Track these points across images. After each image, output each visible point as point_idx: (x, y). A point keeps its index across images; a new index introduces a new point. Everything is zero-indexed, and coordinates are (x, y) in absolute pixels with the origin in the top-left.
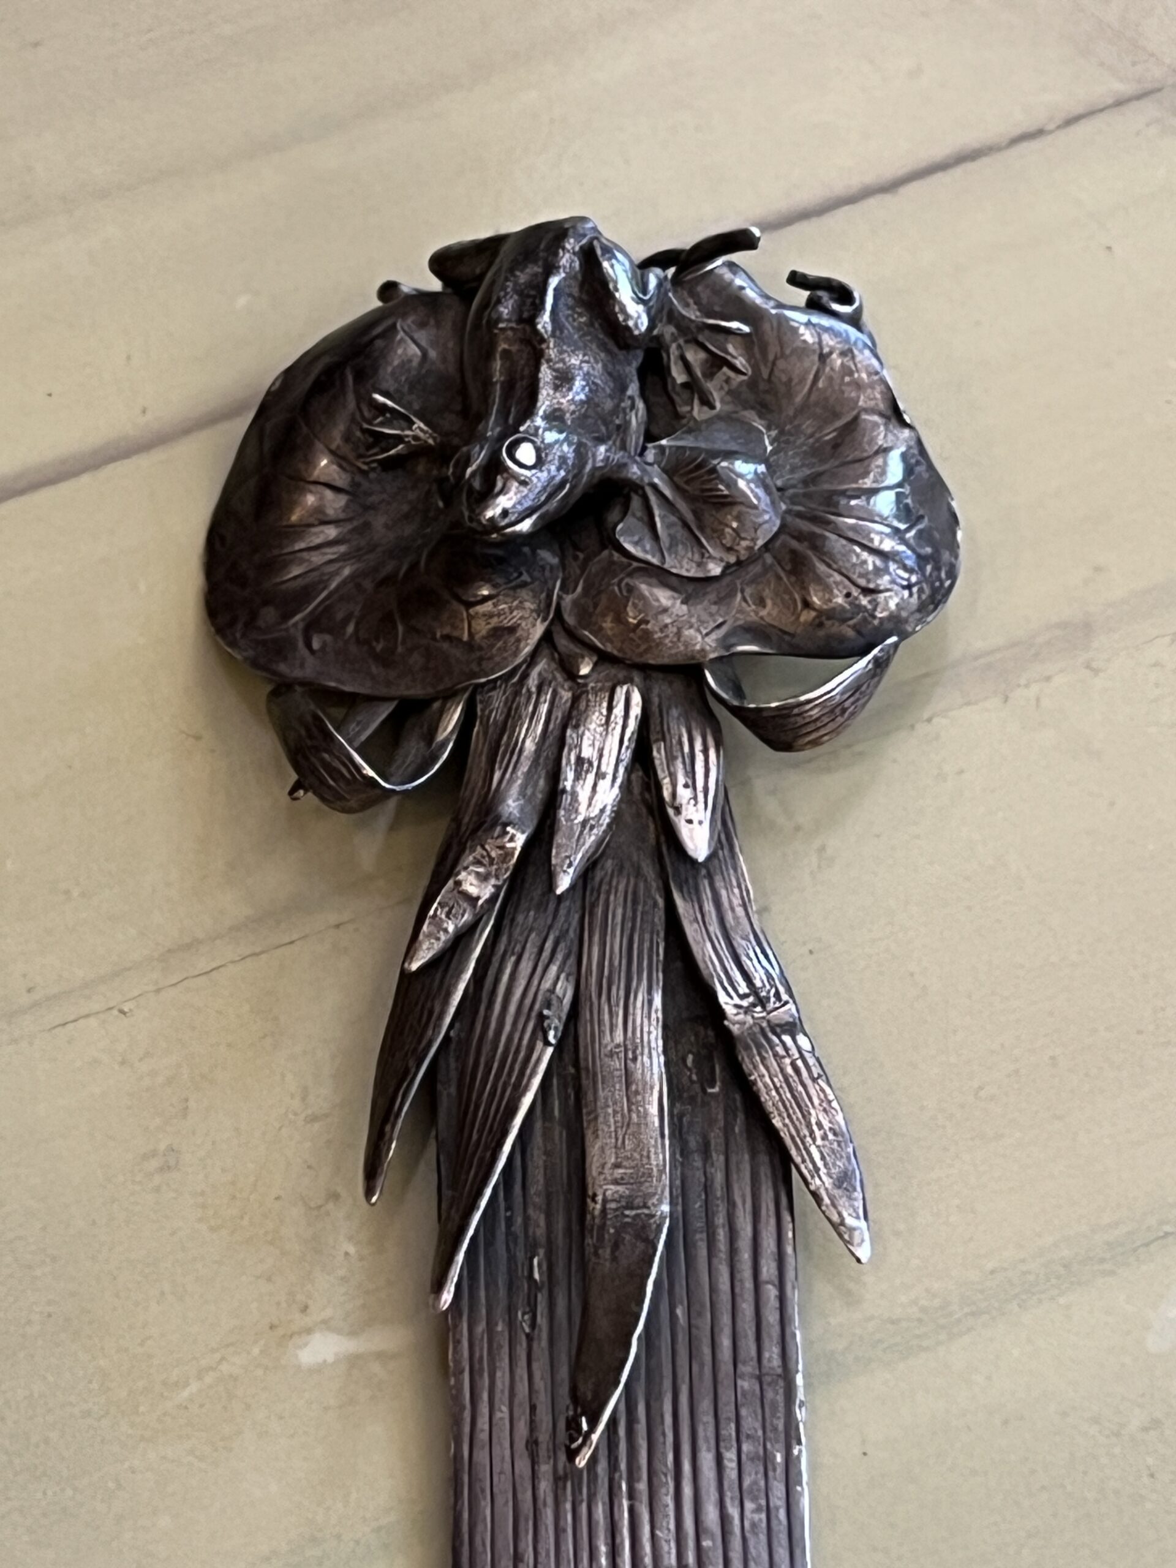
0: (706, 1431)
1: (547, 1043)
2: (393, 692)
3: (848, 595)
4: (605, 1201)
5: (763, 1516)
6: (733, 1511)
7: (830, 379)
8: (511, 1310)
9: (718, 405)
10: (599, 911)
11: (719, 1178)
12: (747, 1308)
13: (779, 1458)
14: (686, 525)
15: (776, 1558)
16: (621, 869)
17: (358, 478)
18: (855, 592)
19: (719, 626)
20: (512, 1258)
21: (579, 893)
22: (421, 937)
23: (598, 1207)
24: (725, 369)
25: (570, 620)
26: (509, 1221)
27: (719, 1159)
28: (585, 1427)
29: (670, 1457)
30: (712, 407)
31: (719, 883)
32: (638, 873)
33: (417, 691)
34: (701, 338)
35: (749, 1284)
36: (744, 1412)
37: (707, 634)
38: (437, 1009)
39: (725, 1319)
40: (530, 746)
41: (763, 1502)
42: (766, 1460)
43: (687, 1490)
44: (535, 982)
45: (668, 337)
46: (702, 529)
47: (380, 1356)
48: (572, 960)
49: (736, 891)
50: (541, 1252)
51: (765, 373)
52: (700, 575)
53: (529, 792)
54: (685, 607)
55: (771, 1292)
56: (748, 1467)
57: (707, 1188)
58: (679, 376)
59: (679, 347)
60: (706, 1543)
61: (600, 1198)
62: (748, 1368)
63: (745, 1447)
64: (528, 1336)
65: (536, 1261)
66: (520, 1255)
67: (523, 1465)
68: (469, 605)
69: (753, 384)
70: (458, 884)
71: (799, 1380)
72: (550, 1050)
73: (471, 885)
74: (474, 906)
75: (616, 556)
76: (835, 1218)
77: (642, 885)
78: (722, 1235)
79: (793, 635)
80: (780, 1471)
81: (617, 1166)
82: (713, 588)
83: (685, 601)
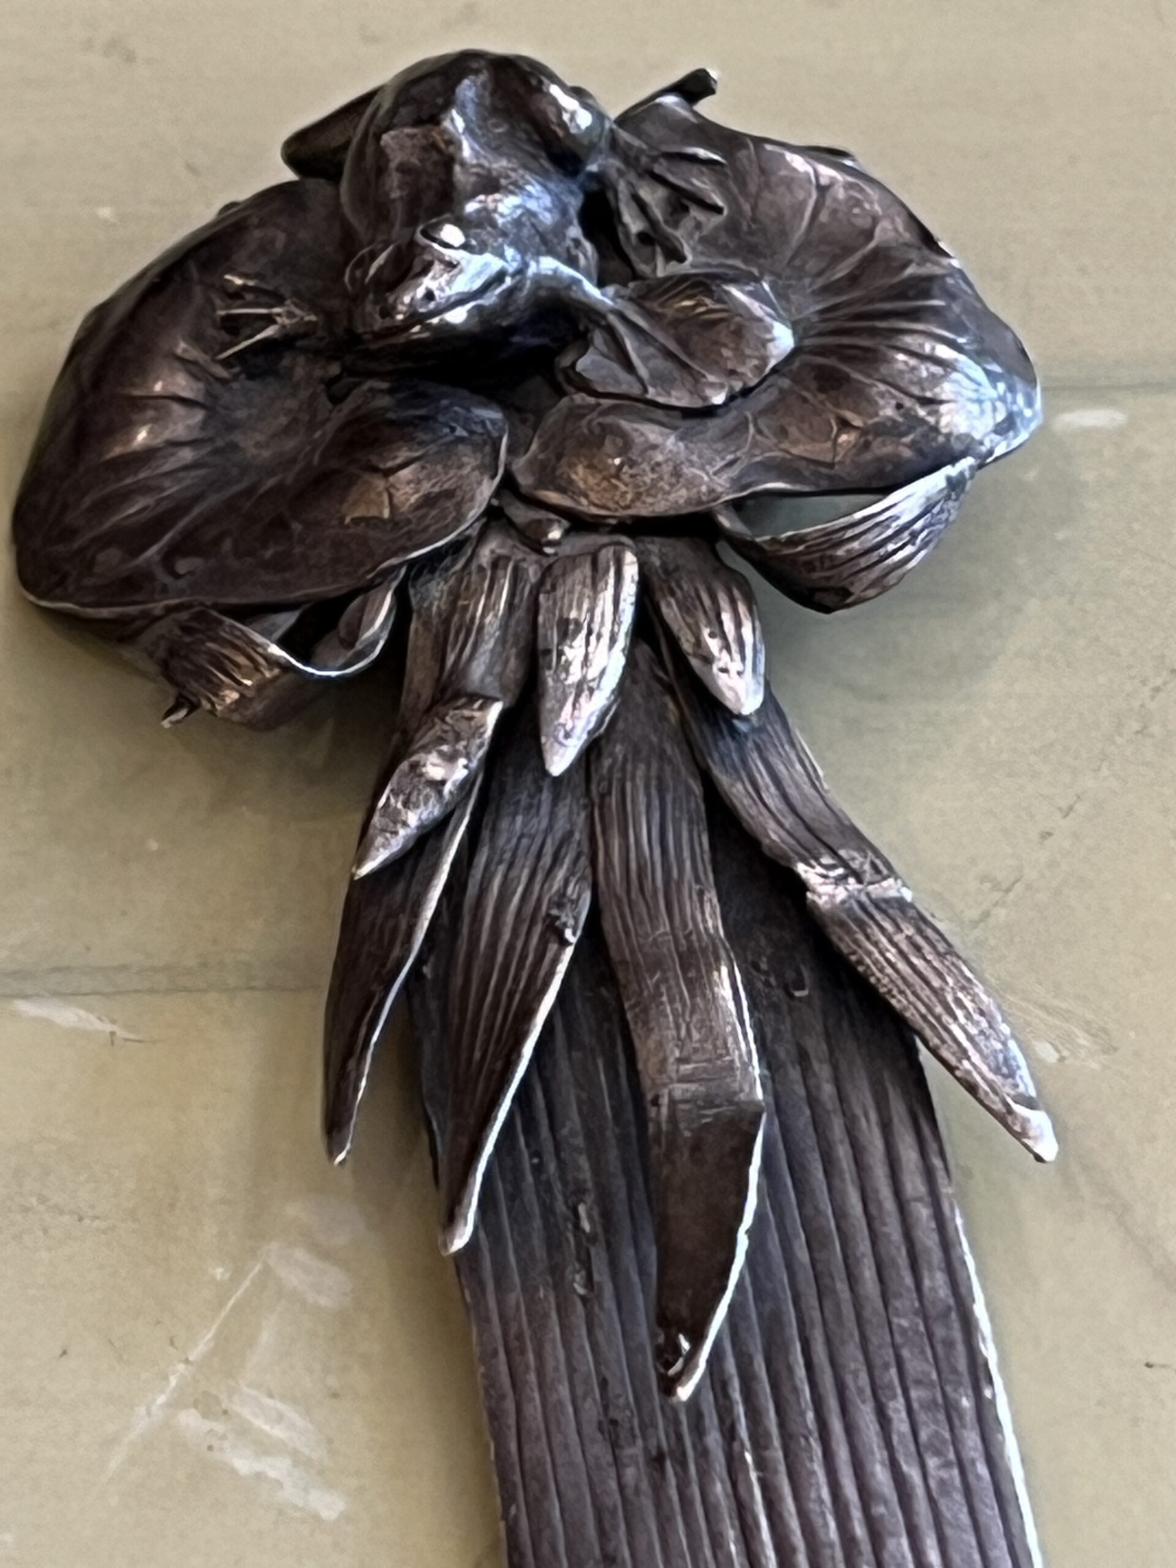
0: (859, 1381)
1: (564, 943)
3: (899, 406)
4: (673, 1102)
5: (956, 1472)
6: (913, 1473)
7: (834, 212)
8: (556, 1272)
9: (690, 258)
10: (614, 800)
11: (828, 1089)
12: (893, 1230)
13: (966, 1403)
14: (669, 355)
15: (982, 1519)
16: (636, 752)
17: (217, 388)
18: (908, 403)
19: (731, 464)
20: (547, 1210)
22: (371, 831)
23: (664, 1111)
26: (538, 1170)
27: (823, 1071)
28: (685, 1345)
29: (810, 1416)
30: (681, 259)
31: (775, 760)
32: (662, 756)
35: (889, 1204)
36: (905, 1353)
37: (715, 474)
38: (403, 925)
39: (864, 1246)
40: (492, 623)
41: (952, 1456)
42: (950, 1410)
43: (842, 1454)
44: (537, 887)
45: (613, 174)
46: (691, 355)
48: (584, 861)
49: (798, 767)
50: (590, 1198)
51: (747, 208)
52: (698, 404)
53: (497, 669)
54: (681, 445)
55: (923, 1212)
56: (922, 1417)
57: (813, 1101)
58: (634, 224)
59: (630, 184)
60: (879, 1510)
61: (665, 1101)
62: (906, 1302)
63: (914, 1394)
64: (584, 1299)
65: (582, 1209)
66: (560, 1207)
68: (389, 473)
69: (732, 227)
70: (415, 766)
71: (980, 1310)
72: (569, 952)
73: (434, 768)
74: (440, 793)
75: (580, 398)
76: (998, 1107)
77: (668, 769)
78: (843, 1152)
79: (831, 465)
80: (970, 1416)
81: (682, 1061)
83: (681, 438)
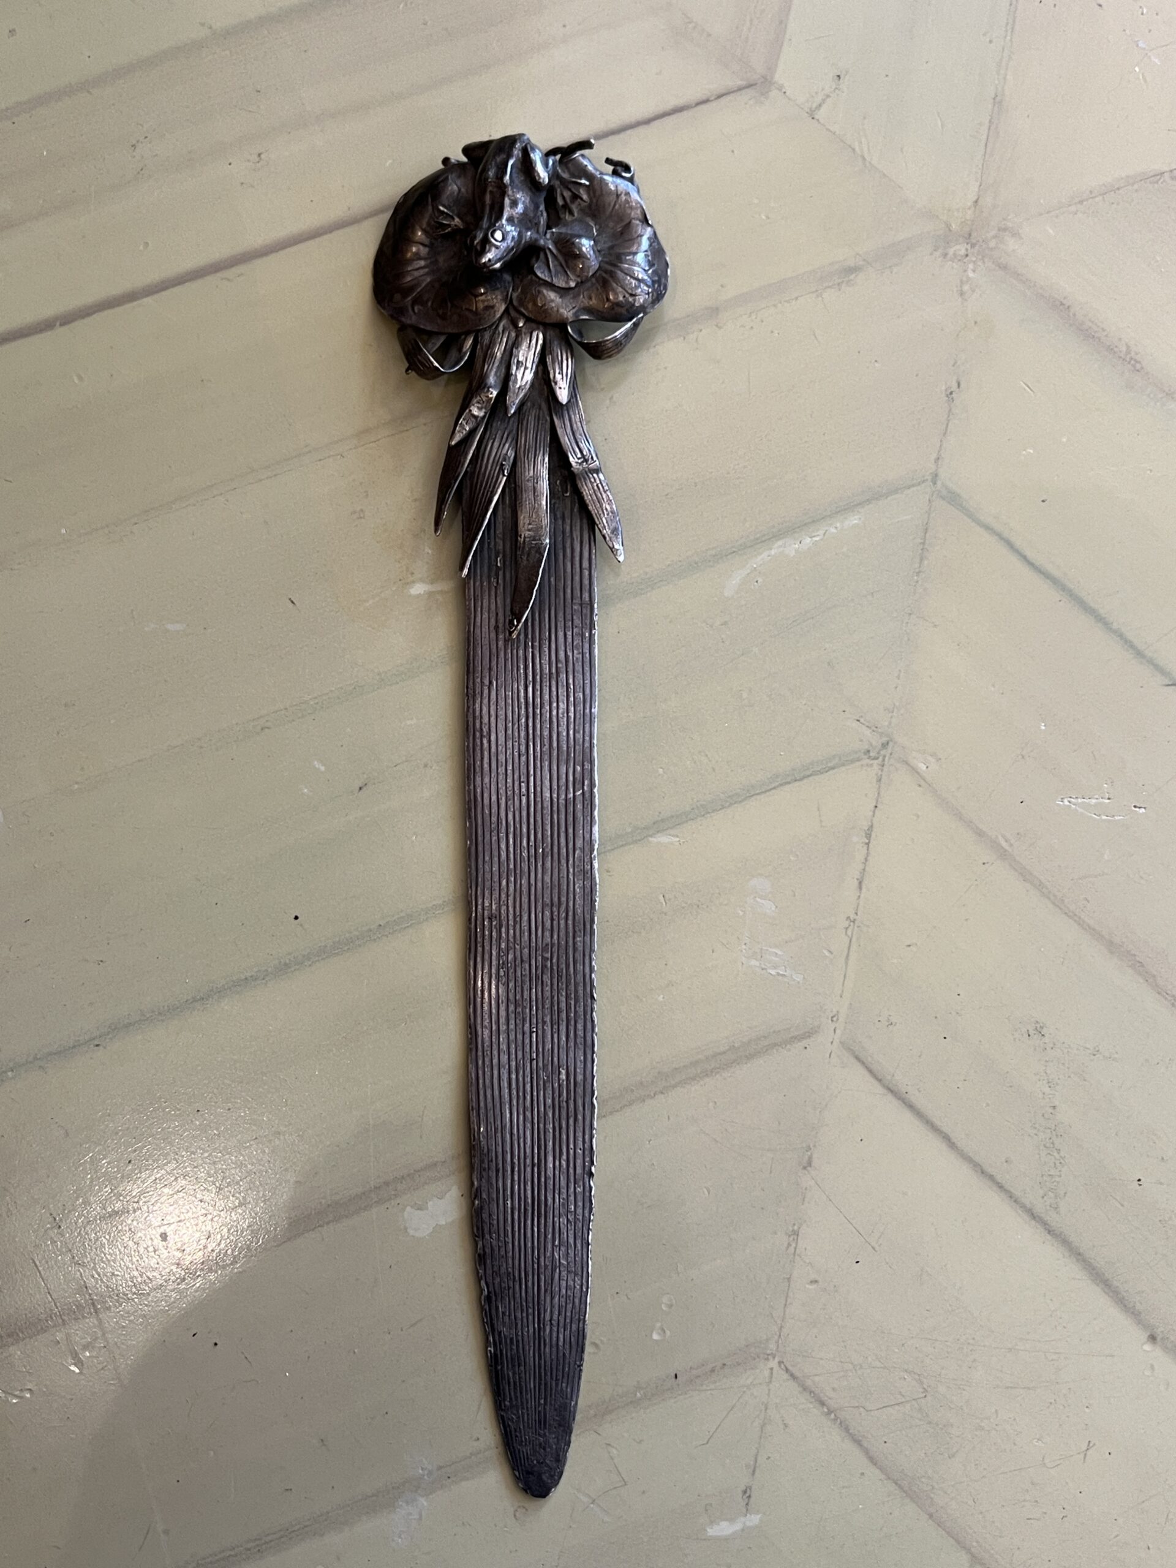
0: (561, 624)
1: (504, 475)
2: (446, 331)
3: (624, 297)
4: (525, 537)
5: (581, 656)
6: (570, 654)
7: (620, 206)
8: (489, 577)
9: (576, 214)
10: (525, 423)
11: (568, 528)
12: (577, 578)
13: (587, 635)
14: (561, 265)
15: (585, 671)
16: (534, 405)
17: (433, 241)
18: (627, 296)
19: (574, 308)
20: (490, 558)
21: (517, 415)
22: (456, 432)
23: (522, 540)
24: (579, 200)
25: (515, 303)
26: (489, 544)
27: (568, 521)
28: (516, 623)
29: (547, 634)
30: (574, 216)
31: (571, 413)
32: (540, 408)
33: (455, 331)
34: (570, 187)
35: (578, 570)
36: (575, 617)
37: (569, 311)
38: (462, 460)
39: (569, 583)
40: (499, 355)
41: (581, 651)
42: (583, 635)
43: (553, 646)
44: (500, 451)
45: (556, 186)
46: (568, 267)
47: (441, 592)
48: (514, 441)
49: (578, 416)
50: (501, 555)
51: (594, 201)
52: (567, 286)
53: (498, 374)
54: (560, 300)
55: (586, 573)
56: (575, 638)
57: (564, 532)
58: (560, 202)
59: (561, 191)
60: (560, 665)
61: (523, 536)
62: (577, 601)
63: (575, 630)
64: (495, 587)
65: (499, 559)
66: (493, 557)
67: (493, 635)
68: (476, 296)
69: (590, 206)
70: (470, 411)
71: (596, 606)
72: (505, 478)
73: (475, 412)
74: (477, 420)
75: (534, 278)
76: (611, 546)
77: (541, 412)
78: (568, 551)
79: (602, 312)
80: (587, 639)
81: (530, 524)
82: (571, 292)
83: (561, 297)
